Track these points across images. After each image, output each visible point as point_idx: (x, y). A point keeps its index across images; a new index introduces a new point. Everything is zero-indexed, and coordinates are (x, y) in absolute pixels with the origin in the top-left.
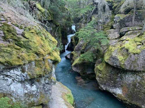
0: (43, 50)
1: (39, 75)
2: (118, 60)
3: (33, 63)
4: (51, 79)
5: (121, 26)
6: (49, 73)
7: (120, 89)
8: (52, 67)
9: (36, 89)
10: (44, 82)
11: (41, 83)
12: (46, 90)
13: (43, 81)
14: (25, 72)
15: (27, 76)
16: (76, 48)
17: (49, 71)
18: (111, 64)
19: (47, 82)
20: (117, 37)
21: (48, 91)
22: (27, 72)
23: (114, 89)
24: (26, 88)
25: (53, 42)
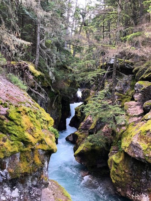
0: (33, 136)
1: (24, 173)
2: (141, 149)
3: (18, 155)
4: (41, 178)
5: (145, 97)
6: (38, 170)
7: (146, 196)
8: (44, 160)
9: (18, 195)
10: (30, 184)
11: (27, 185)
12: (33, 196)
13: (30, 181)
14: (5, 169)
15: (6, 175)
16: (82, 126)
17: (40, 167)
18: (132, 155)
19: (35, 183)
20: (139, 114)
21: (35, 198)
22: (8, 169)
23: (137, 195)
24: (3, 192)
25: (48, 122)
